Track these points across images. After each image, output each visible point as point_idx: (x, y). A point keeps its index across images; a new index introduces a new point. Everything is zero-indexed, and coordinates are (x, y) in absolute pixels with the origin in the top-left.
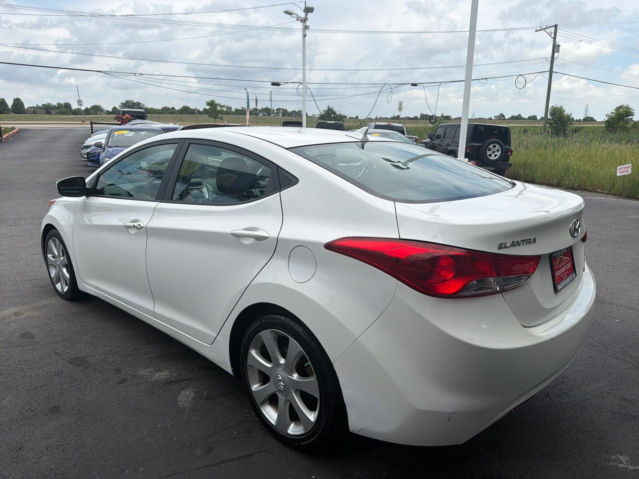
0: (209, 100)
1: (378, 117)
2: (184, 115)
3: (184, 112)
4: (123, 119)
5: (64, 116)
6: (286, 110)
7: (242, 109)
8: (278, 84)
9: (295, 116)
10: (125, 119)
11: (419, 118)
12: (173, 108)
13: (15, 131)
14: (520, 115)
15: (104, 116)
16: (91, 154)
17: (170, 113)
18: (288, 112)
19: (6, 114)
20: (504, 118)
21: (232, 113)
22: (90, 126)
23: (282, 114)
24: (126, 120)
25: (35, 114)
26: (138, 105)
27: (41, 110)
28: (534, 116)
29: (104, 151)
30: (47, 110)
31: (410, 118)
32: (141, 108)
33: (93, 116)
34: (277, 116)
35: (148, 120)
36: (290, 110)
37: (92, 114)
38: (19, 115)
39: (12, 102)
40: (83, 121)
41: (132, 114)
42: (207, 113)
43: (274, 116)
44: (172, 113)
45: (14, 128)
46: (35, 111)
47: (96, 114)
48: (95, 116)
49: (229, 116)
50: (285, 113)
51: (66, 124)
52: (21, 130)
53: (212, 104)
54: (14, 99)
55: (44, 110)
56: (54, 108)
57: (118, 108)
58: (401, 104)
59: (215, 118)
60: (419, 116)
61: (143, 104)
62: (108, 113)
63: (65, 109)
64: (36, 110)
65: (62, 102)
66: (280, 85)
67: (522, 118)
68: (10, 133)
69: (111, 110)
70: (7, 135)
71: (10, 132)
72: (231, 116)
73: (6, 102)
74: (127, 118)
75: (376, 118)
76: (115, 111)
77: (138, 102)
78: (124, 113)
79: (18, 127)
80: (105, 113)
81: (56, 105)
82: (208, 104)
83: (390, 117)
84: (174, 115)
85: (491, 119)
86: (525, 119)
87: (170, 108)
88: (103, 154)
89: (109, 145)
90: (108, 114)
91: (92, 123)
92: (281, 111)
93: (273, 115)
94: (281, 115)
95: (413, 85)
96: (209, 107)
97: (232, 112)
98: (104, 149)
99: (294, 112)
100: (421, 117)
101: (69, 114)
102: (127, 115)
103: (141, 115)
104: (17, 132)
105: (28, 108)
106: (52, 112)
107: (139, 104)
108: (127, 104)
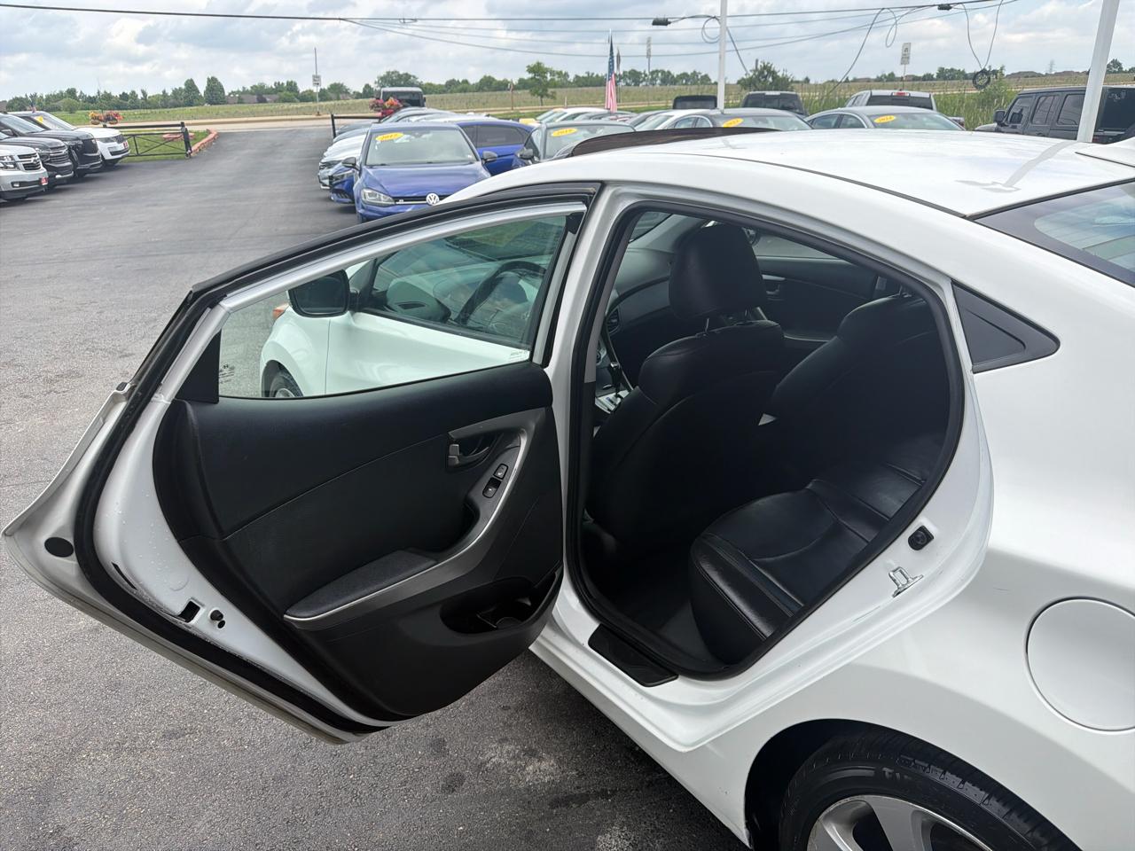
0: (532, 63)
1: (850, 79)
2: (486, 93)
3: (485, 88)
4: (385, 108)
5: (286, 105)
6: (669, 72)
7: (586, 75)
8: (665, 23)
9: (686, 84)
10: (388, 107)
11: (935, 76)
12: (466, 82)
13: (211, 136)
15: (351, 101)
16: (337, 179)
17: (460, 92)
18: (673, 76)
19: (197, 105)
20: (1122, 69)
21: (569, 85)
22: (330, 122)
23: (662, 80)
24: (390, 108)
25: (241, 103)
26: (406, 79)
27: (251, 96)
29: (360, 175)
30: (260, 95)
31: (915, 78)
32: (412, 85)
33: (332, 103)
34: (651, 86)
35: (428, 107)
36: (676, 72)
37: (331, 99)
38: (217, 106)
39: (206, 84)
40: (318, 114)
41: (401, 97)
42: (524, 88)
43: (646, 85)
44: (465, 90)
45: (209, 132)
46: (241, 97)
47: (338, 99)
48: (337, 102)
49: (564, 90)
50: (667, 78)
51: (292, 120)
52: (220, 135)
53: (537, 69)
54: (208, 79)
55: (255, 97)
56: (270, 91)
57: (373, 85)
58: (906, 50)
59: (542, 97)
60: (934, 73)
61: (414, 77)
62: (358, 96)
63: (288, 93)
64: (243, 96)
65: (284, 81)
66: (670, 23)
68: (204, 141)
69: (361, 91)
70: (198, 145)
71: (203, 138)
72: (568, 89)
73: (195, 86)
74: (392, 105)
76: (368, 92)
77: (407, 74)
78: (387, 96)
79: (215, 129)
80: (351, 96)
81: (274, 87)
82: (530, 70)
83: (874, 77)
84: (467, 94)
87: (460, 81)
88: (358, 182)
89: (369, 162)
90: (357, 98)
91: (333, 118)
92: (660, 74)
93: (644, 83)
94: (658, 82)
95: (942, 7)
96: (531, 75)
97: (570, 82)
98: (360, 171)
99: (684, 75)
100: (938, 76)
101: (295, 102)
102: (391, 100)
103: (416, 98)
104: (214, 138)
105: (230, 94)
106: (268, 100)
107: (407, 76)
108: (388, 79)
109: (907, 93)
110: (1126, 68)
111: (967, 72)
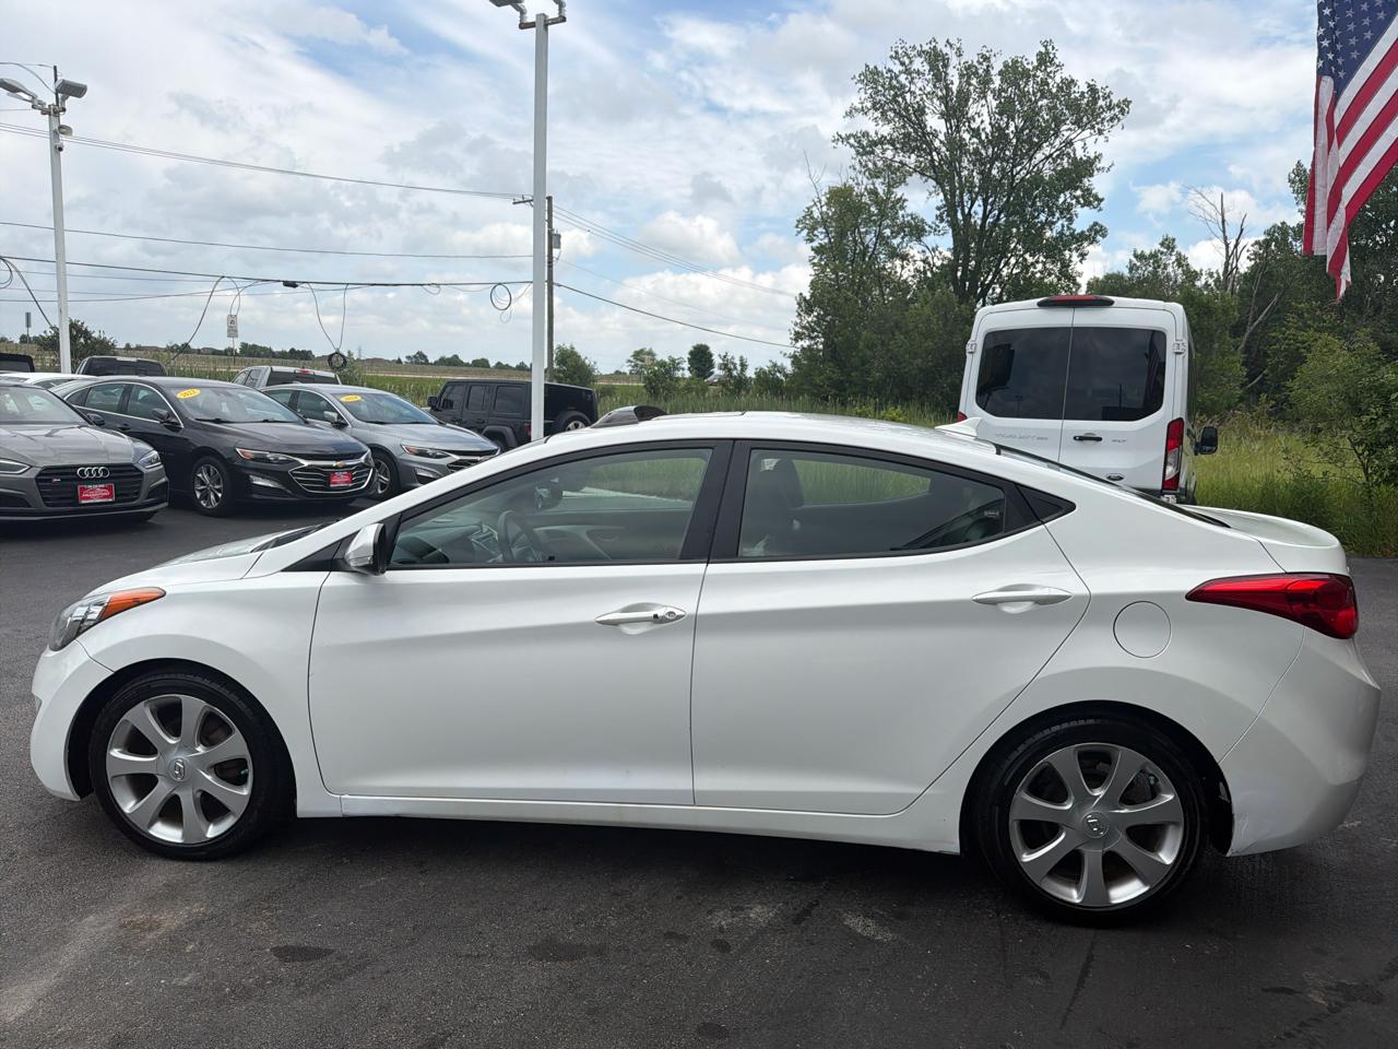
1: (133, 346)
11: (238, 351)
14: (456, 356)
20: (427, 361)
28: (483, 359)
31: (215, 352)
58: (232, 322)
67: (461, 363)
75: (128, 347)
85: (399, 361)
86: (467, 365)
95: (287, 284)
109: (311, 371)
110: (431, 360)
111: (275, 350)
